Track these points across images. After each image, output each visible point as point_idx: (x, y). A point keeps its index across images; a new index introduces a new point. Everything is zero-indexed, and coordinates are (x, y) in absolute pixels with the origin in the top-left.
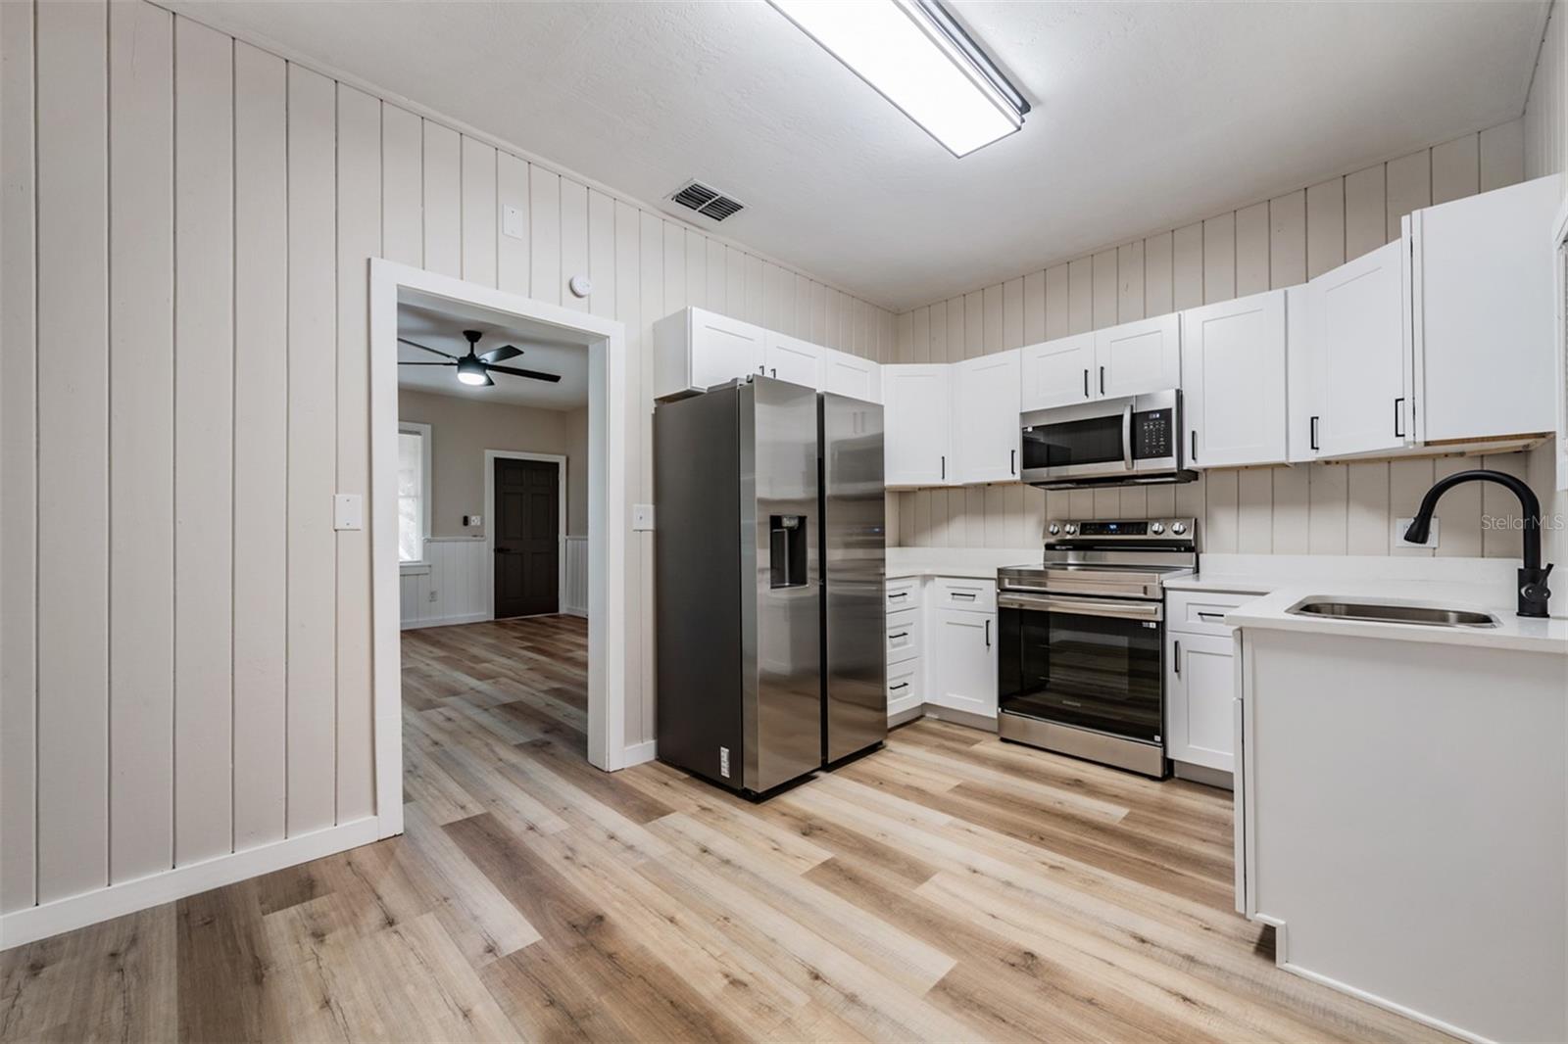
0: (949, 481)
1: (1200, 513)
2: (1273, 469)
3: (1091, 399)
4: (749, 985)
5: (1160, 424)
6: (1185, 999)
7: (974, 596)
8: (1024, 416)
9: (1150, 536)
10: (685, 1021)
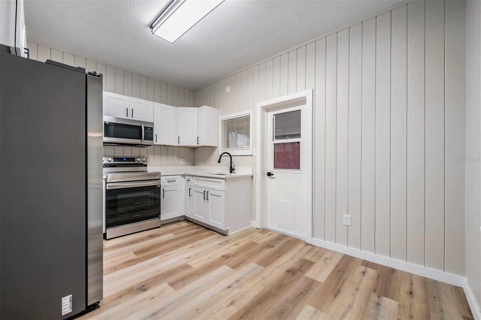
3: (128, 118)
4: (233, 300)
5: (150, 131)
6: (236, 244)
9: (136, 162)
10: (248, 313)
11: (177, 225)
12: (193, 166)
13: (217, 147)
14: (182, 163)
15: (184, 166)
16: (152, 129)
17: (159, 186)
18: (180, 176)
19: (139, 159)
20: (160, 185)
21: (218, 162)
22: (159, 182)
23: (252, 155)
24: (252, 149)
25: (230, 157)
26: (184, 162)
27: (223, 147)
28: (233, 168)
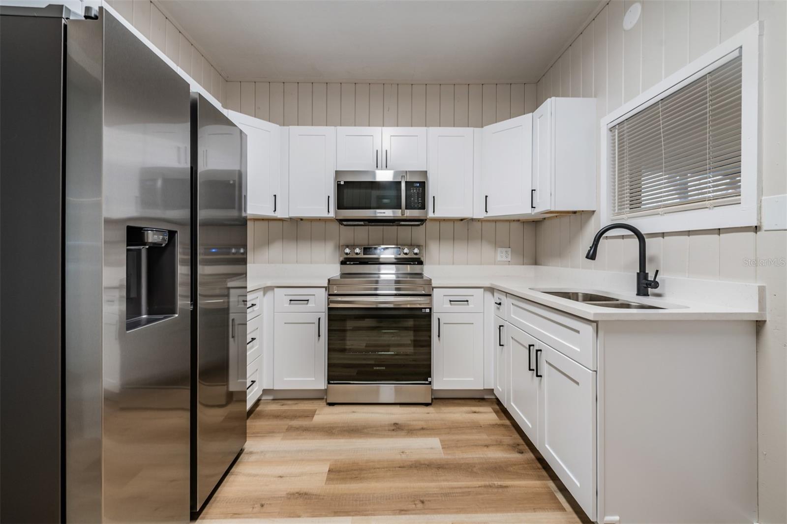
0: (279, 214)
1: (422, 243)
2: (454, 222)
5: (419, 190)
7: (308, 300)
8: (338, 173)
11: (470, 412)
12: (533, 266)
13: (594, 212)
14: (504, 259)
15: (509, 264)
16: (423, 184)
17: (428, 311)
18: (482, 290)
19: (406, 249)
20: (430, 309)
21: (587, 257)
22: (428, 302)
23: (756, 229)
24: (760, 202)
25: (637, 240)
26: (510, 256)
27: (615, 210)
28: (651, 278)
